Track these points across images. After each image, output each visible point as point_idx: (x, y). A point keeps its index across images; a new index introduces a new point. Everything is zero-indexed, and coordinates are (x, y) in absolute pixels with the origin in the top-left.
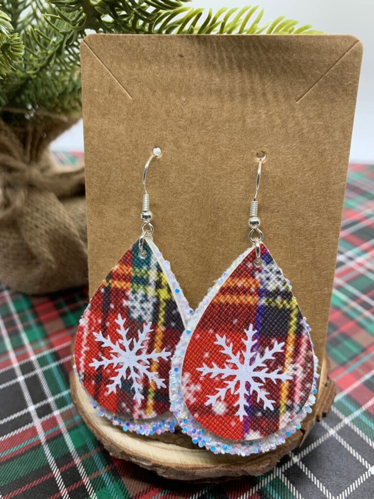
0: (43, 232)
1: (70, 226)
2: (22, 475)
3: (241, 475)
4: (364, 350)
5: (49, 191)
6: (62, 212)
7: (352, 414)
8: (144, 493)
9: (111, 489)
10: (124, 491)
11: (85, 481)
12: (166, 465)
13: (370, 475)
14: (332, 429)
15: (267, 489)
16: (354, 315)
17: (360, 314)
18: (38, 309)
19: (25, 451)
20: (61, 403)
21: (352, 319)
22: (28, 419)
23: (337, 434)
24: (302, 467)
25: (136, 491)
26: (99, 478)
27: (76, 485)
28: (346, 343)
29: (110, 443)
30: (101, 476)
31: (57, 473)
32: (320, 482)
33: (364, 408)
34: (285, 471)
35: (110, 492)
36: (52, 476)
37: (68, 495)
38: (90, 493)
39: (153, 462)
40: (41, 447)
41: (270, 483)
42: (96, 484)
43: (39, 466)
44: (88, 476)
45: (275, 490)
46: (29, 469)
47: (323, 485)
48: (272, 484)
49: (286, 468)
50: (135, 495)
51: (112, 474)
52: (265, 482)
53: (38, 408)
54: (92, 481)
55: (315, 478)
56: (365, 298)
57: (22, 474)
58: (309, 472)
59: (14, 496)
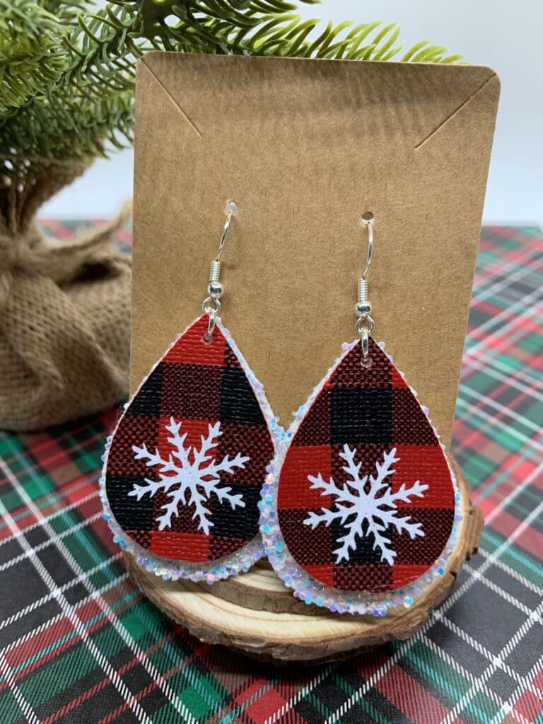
0: (43, 336)
1: (81, 324)
2: (64, 689)
3: (385, 640)
4: (498, 468)
5: (45, 276)
6: (66, 306)
7: (497, 550)
8: (247, 685)
9: (199, 688)
10: (217, 687)
11: (159, 683)
12: (287, 642)
13: (533, 623)
14: (475, 571)
15: (408, 658)
16: (477, 424)
17: (484, 421)
18: (34, 451)
19: (60, 653)
20: (98, 580)
21: (475, 429)
22: (53, 607)
23: (483, 577)
24: (448, 623)
25: (234, 685)
26: (179, 675)
27: (147, 690)
28: (474, 461)
29: (201, 625)
30: (181, 672)
31: (114, 677)
32: (474, 639)
33: (510, 540)
34: (427, 631)
35: (199, 692)
36: (109, 682)
37: (139, 705)
38: (170, 698)
39: (268, 641)
40: (83, 646)
41: (411, 650)
42: (176, 685)
43: (85, 671)
44: (161, 676)
45: (420, 657)
46: (72, 678)
47: (478, 643)
48: (413, 650)
49: (428, 628)
50: (234, 691)
51: (195, 668)
52: (404, 650)
53: (66, 590)
54: (170, 680)
55: (467, 635)
56: (487, 400)
57: (63, 686)
58: (458, 628)
59: (59, 718)
